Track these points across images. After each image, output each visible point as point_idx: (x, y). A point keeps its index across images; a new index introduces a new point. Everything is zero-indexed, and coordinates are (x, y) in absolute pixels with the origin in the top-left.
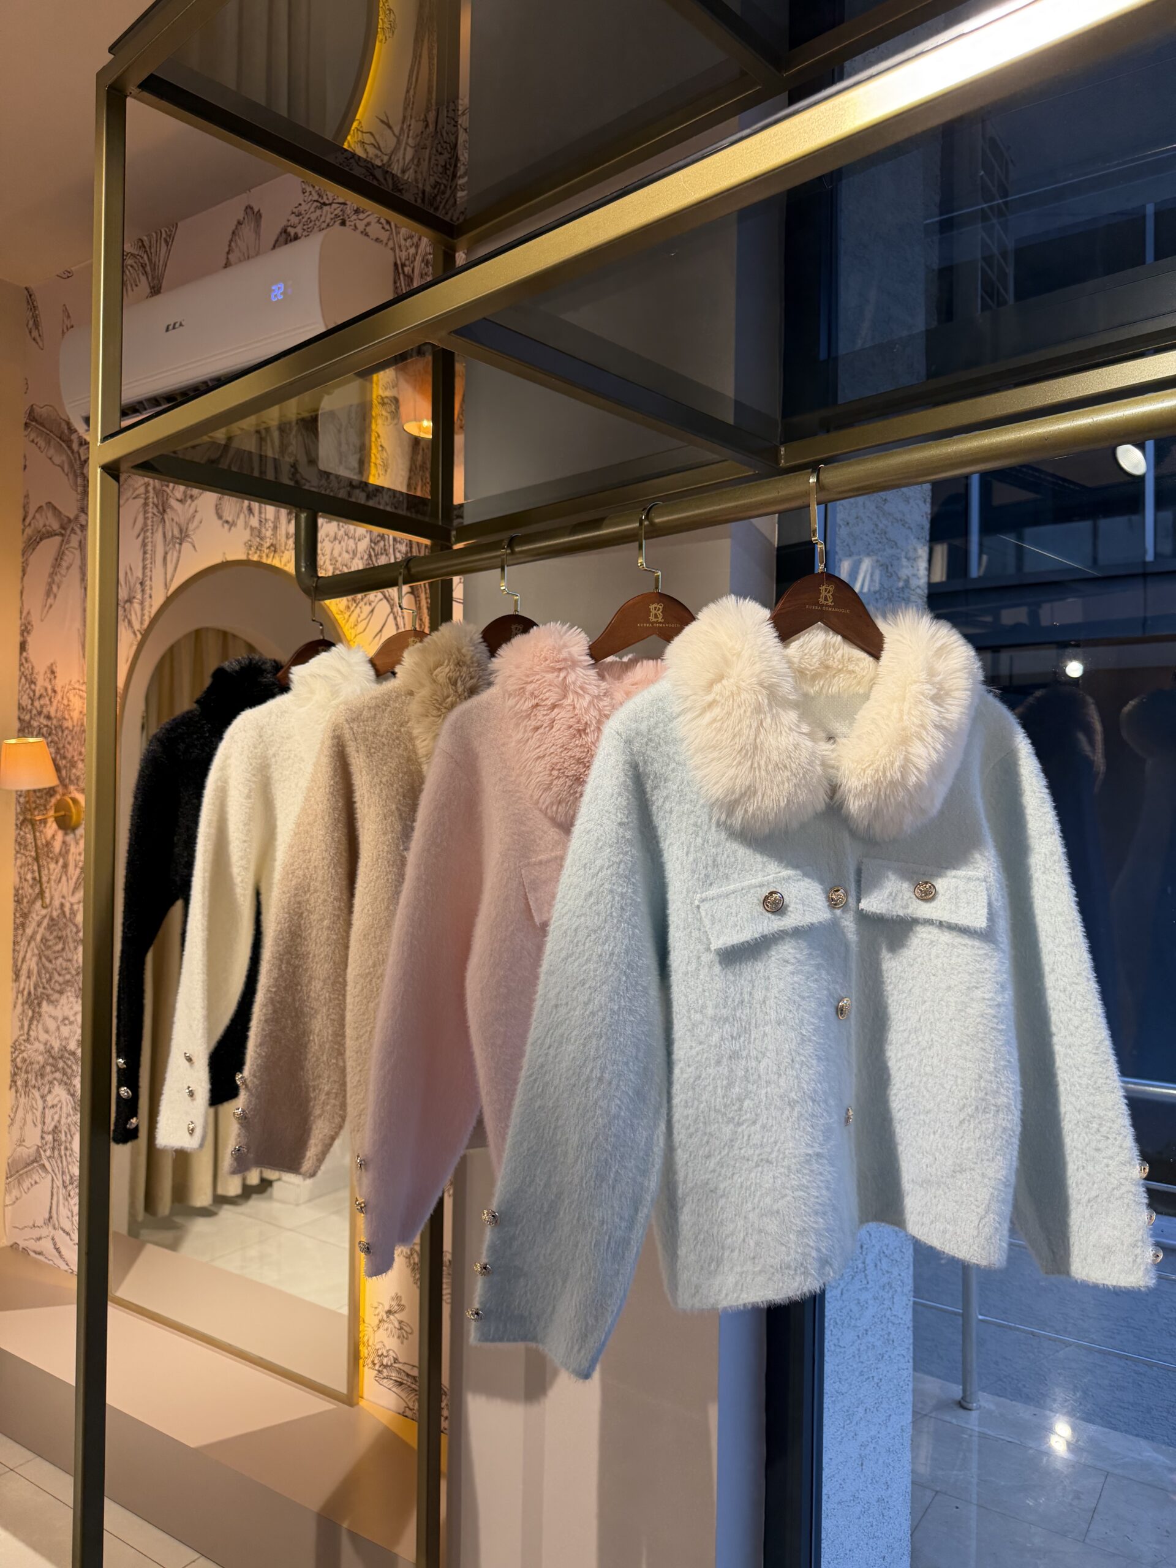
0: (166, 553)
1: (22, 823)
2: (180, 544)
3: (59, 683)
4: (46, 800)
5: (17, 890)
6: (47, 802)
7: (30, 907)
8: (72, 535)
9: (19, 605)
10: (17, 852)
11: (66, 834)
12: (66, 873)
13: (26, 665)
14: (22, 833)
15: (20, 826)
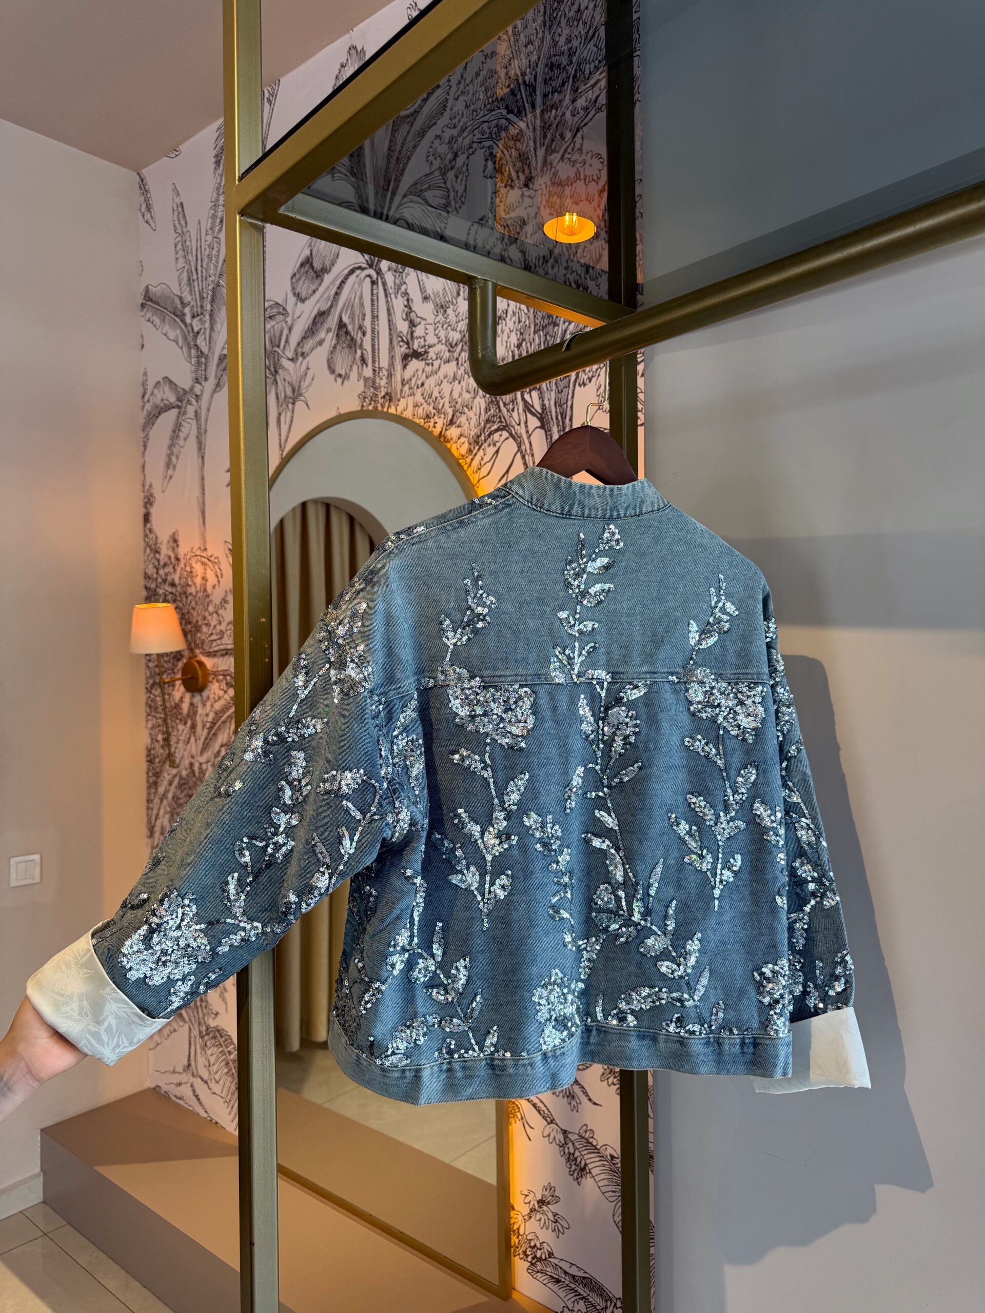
0: (280, 414)
1: (152, 686)
2: (294, 404)
3: (182, 550)
4: (173, 664)
5: (149, 750)
6: (175, 665)
7: (162, 766)
8: (189, 407)
9: (142, 479)
10: (148, 715)
11: (193, 697)
12: (194, 733)
13: (151, 536)
14: (152, 696)
15: (149, 690)
